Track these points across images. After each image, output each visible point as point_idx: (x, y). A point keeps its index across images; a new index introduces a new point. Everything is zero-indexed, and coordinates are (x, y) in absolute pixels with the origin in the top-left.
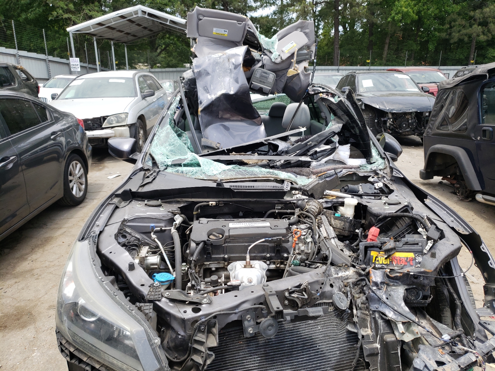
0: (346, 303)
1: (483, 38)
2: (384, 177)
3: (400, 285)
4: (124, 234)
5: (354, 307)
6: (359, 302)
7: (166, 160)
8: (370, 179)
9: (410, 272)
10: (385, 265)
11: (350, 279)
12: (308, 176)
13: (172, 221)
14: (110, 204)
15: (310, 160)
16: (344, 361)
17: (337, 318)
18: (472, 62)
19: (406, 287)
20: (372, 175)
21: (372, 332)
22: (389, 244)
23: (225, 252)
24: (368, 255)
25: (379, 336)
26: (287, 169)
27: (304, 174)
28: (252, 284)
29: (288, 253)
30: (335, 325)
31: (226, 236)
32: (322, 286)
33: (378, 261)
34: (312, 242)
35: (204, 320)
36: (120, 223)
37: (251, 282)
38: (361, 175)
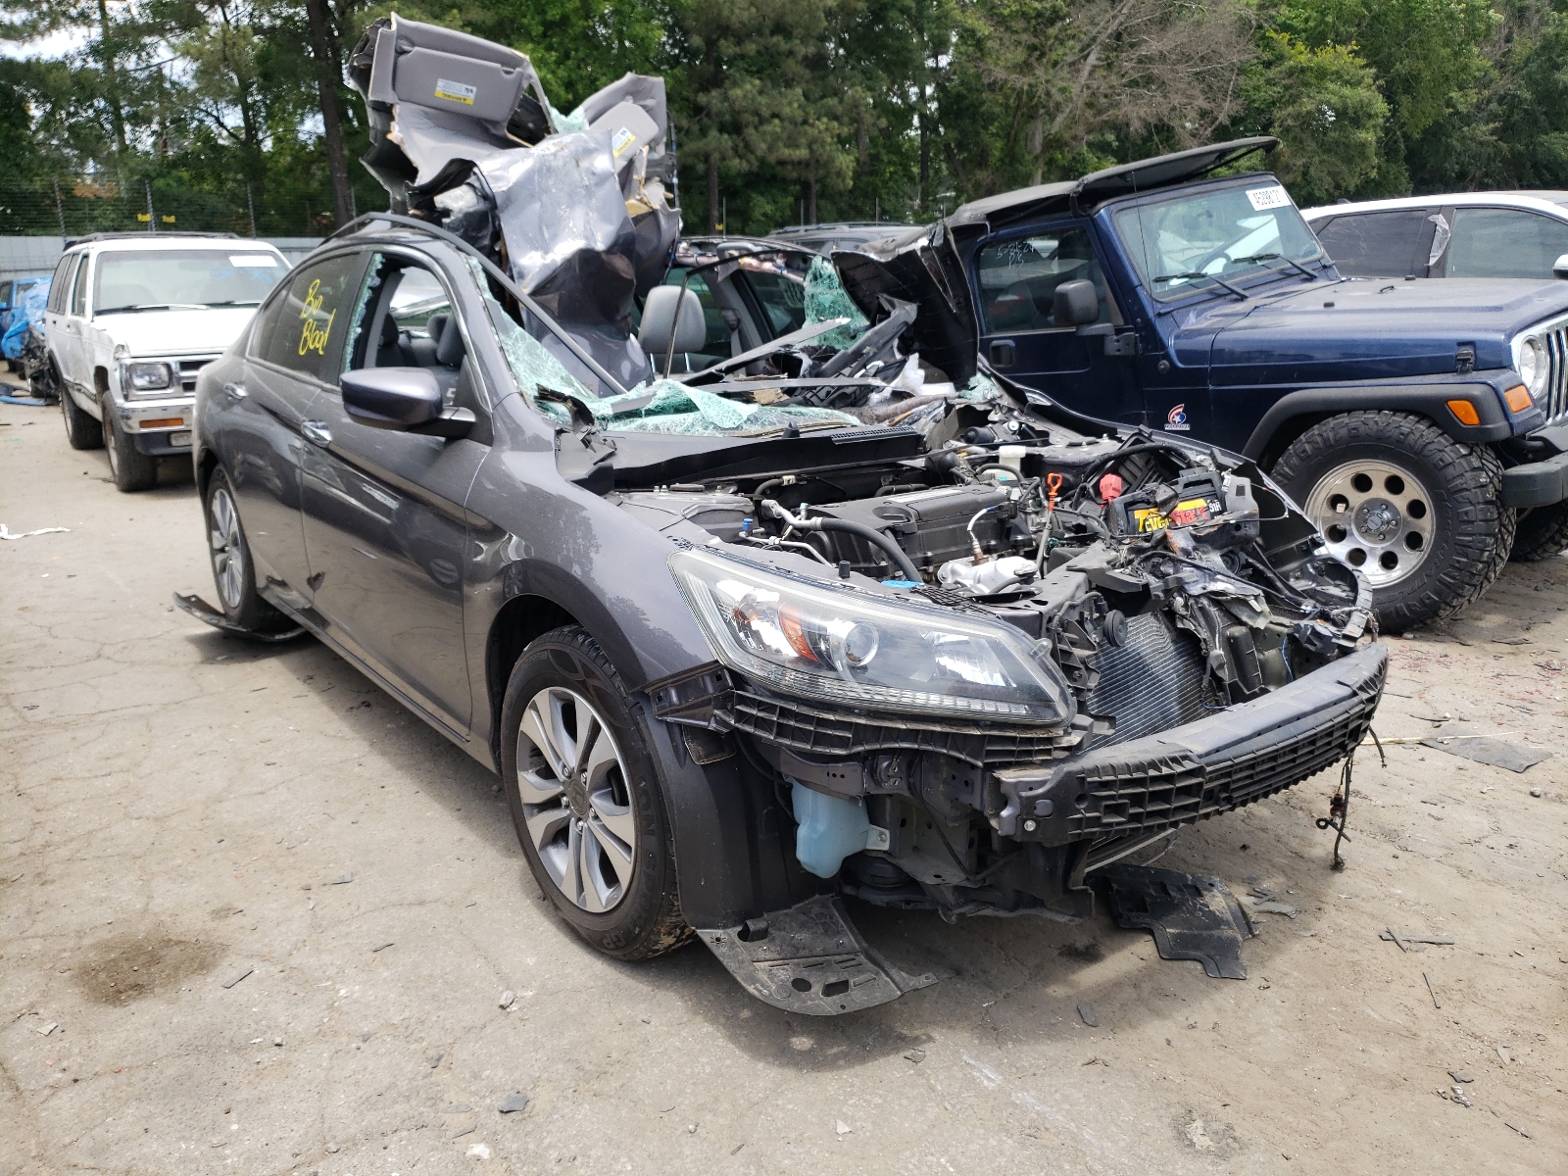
1: (736, 165)
3: (1211, 551)
8: (992, 417)
18: (720, 227)
19: (1218, 554)
22: (1161, 491)
23: (922, 547)
24: (1131, 518)
31: (915, 515)
33: (1149, 526)
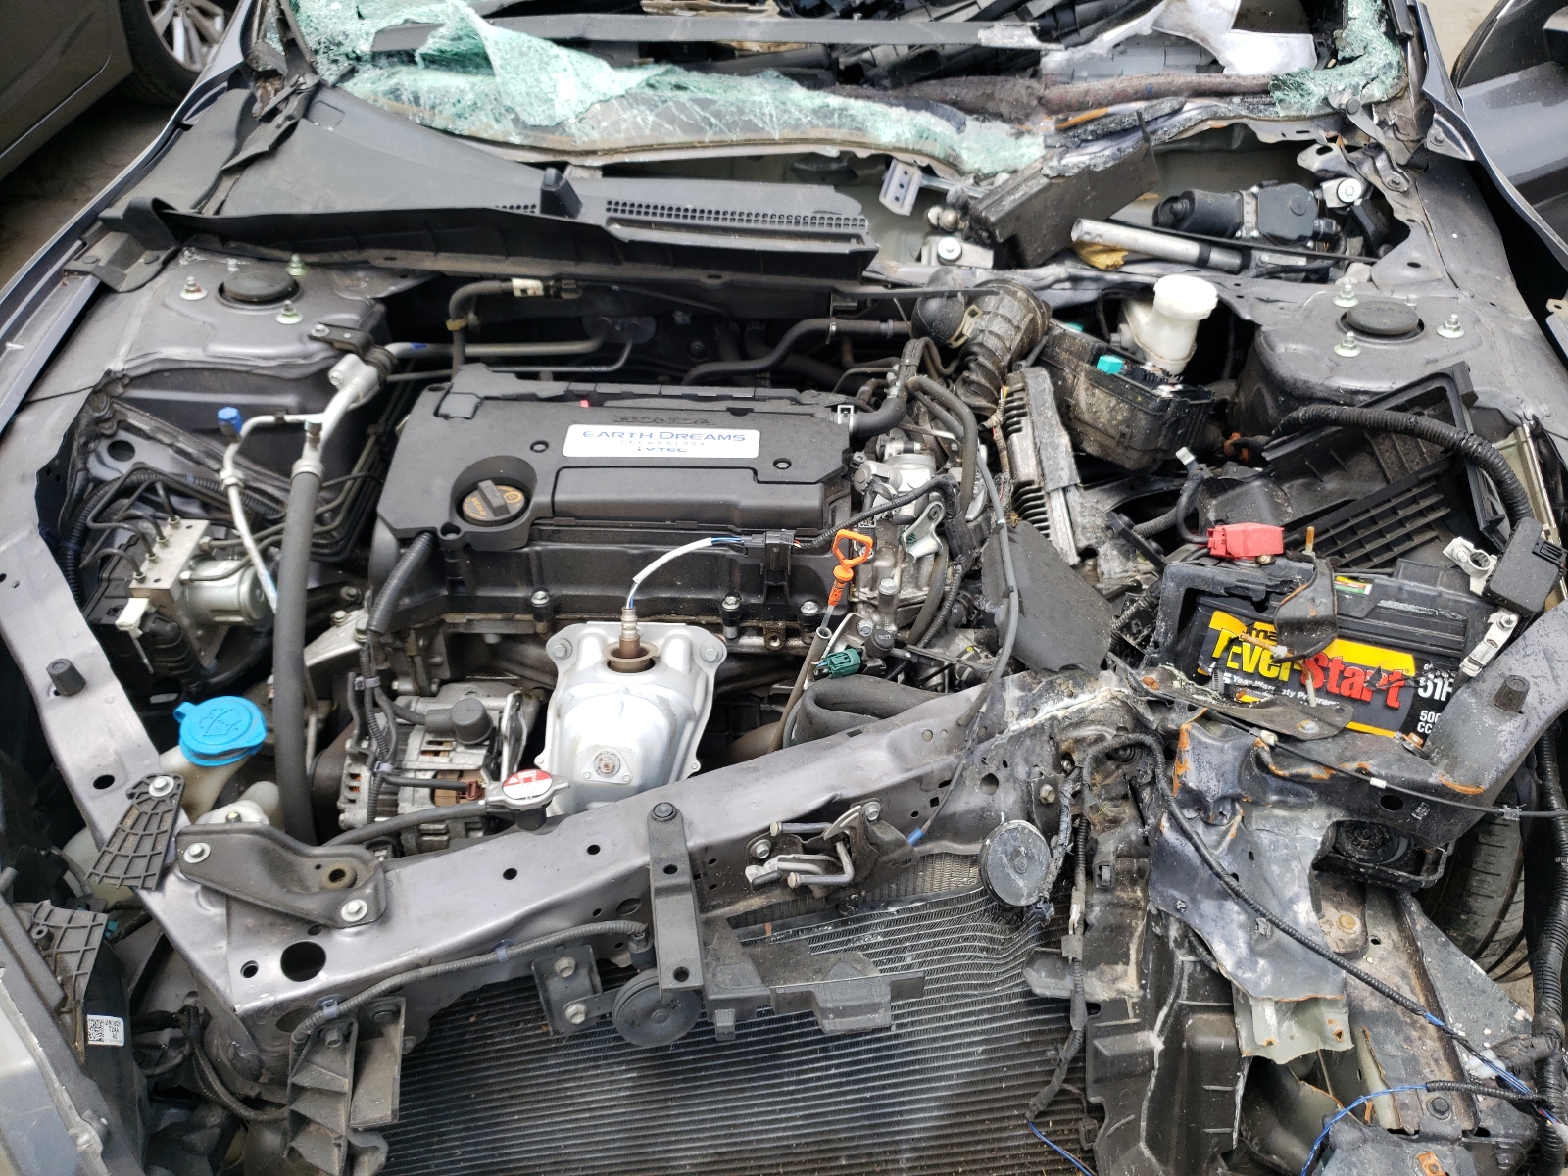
0: (1039, 872)
2: (1378, 148)
3: (1310, 805)
4: (123, 436)
5: (1081, 878)
6: (1109, 845)
7: (353, 26)
8: (1310, 160)
9: (1371, 775)
10: (1268, 680)
11: (1092, 722)
12: (1018, 118)
13: (320, 387)
14: (71, 272)
15: (1032, 42)
16: (1000, 1080)
17: (994, 920)
19: (1339, 816)
20: (1322, 135)
21: (1142, 987)
22: (1309, 593)
23: (535, 578)
24: (1196, 622)
25: (1165, 1011)
26: (916, 91)
27: (1004, 109)
28: (616, 779)
29: (822, 599)
30: (982, 949)
31: (540, 506)
32: (941, 794)
33: (1238, 657)
34: (937, 554)
35: (331, 1011)
36: (86, 394)
37: (611, 771)
38: (1268, 135)
